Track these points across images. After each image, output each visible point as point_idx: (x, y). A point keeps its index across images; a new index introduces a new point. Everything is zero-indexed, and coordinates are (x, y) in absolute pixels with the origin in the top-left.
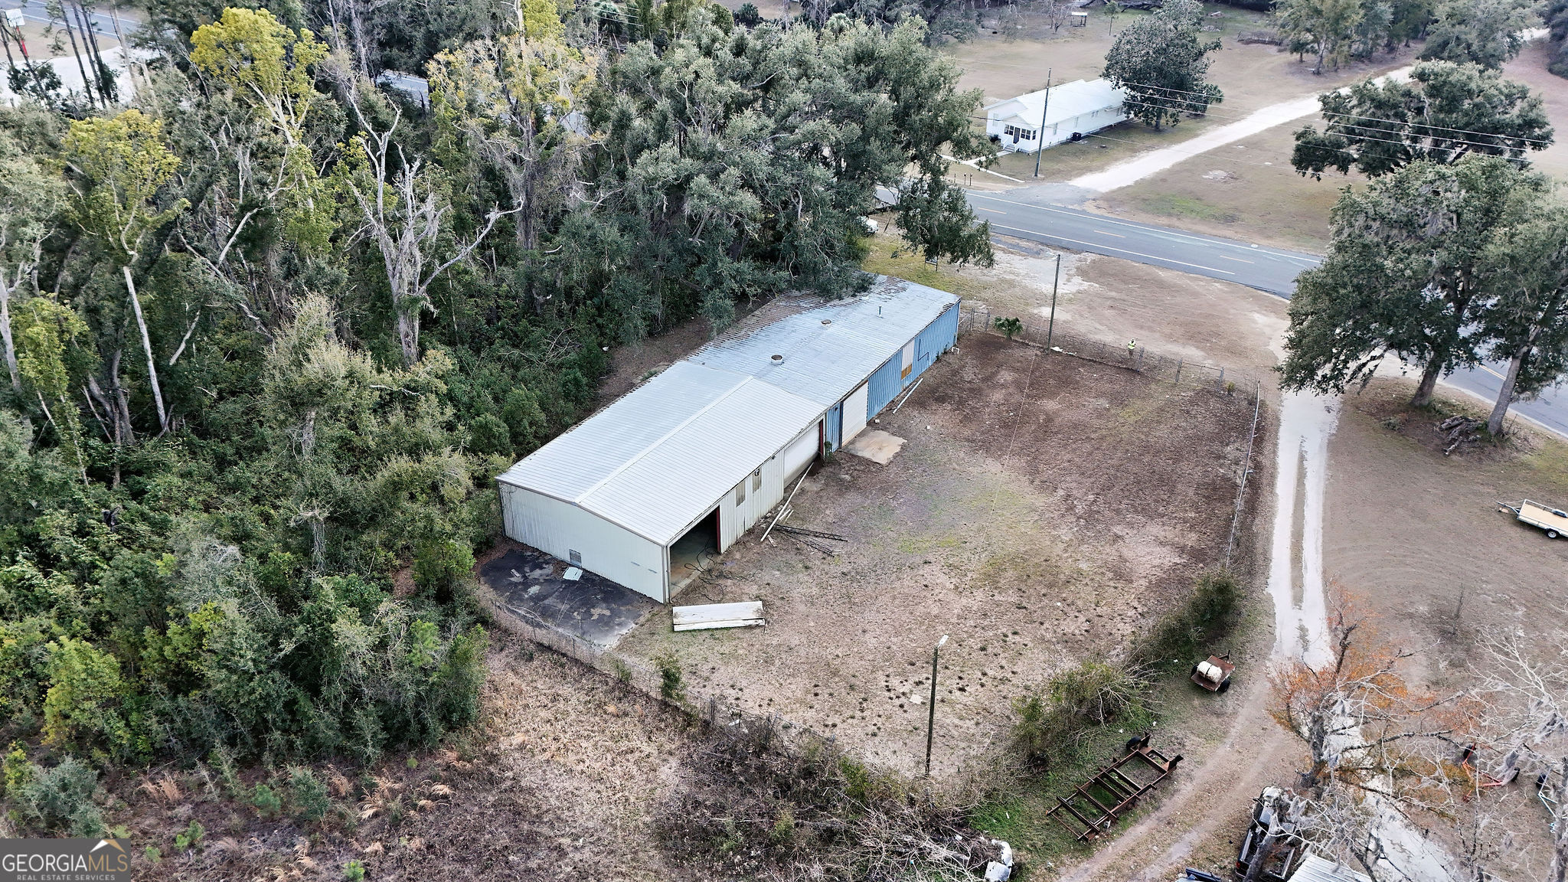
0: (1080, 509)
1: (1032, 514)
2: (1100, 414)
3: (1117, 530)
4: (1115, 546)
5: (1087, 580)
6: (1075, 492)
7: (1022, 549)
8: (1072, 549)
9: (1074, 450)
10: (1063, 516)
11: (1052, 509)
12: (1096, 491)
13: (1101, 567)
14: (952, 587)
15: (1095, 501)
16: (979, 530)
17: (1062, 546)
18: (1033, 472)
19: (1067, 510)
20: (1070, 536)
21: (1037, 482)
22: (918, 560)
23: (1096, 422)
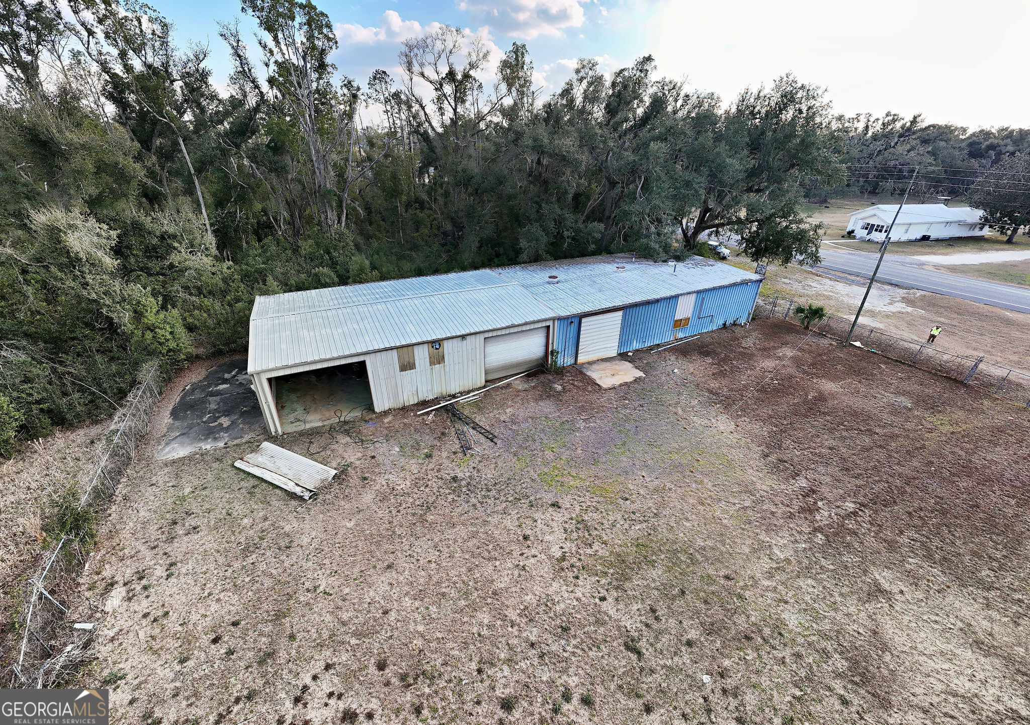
0: (823, 516)
1: (744, 496)
2: (895, 411)
3: (884, 577)
4: (870, 607)
5: (787, 653)
6: (824, 489)
7: (700, 543)
8: (784, 577)
9: (843, 439)
10: (791, 516)
11: (777, 500)
12: (861, 499)
13: (827, 638)
14: (558, 554)
15: (855, 513)
16: (656, 490)
17: (766, 564)
18: (773, 444)
19: (802, 510)
20: (788, 553)
21: (773, 458)
22: (549, 498)
23: (886, 417)
